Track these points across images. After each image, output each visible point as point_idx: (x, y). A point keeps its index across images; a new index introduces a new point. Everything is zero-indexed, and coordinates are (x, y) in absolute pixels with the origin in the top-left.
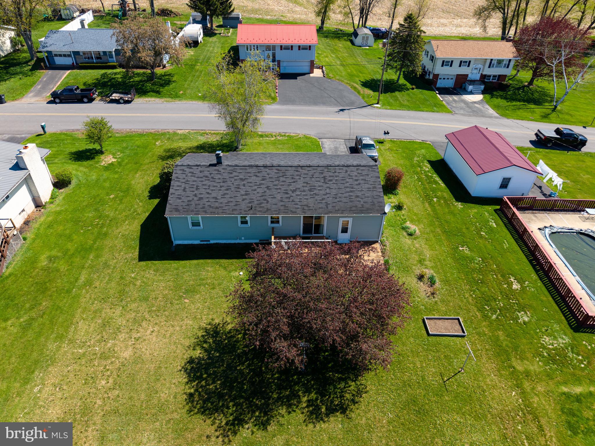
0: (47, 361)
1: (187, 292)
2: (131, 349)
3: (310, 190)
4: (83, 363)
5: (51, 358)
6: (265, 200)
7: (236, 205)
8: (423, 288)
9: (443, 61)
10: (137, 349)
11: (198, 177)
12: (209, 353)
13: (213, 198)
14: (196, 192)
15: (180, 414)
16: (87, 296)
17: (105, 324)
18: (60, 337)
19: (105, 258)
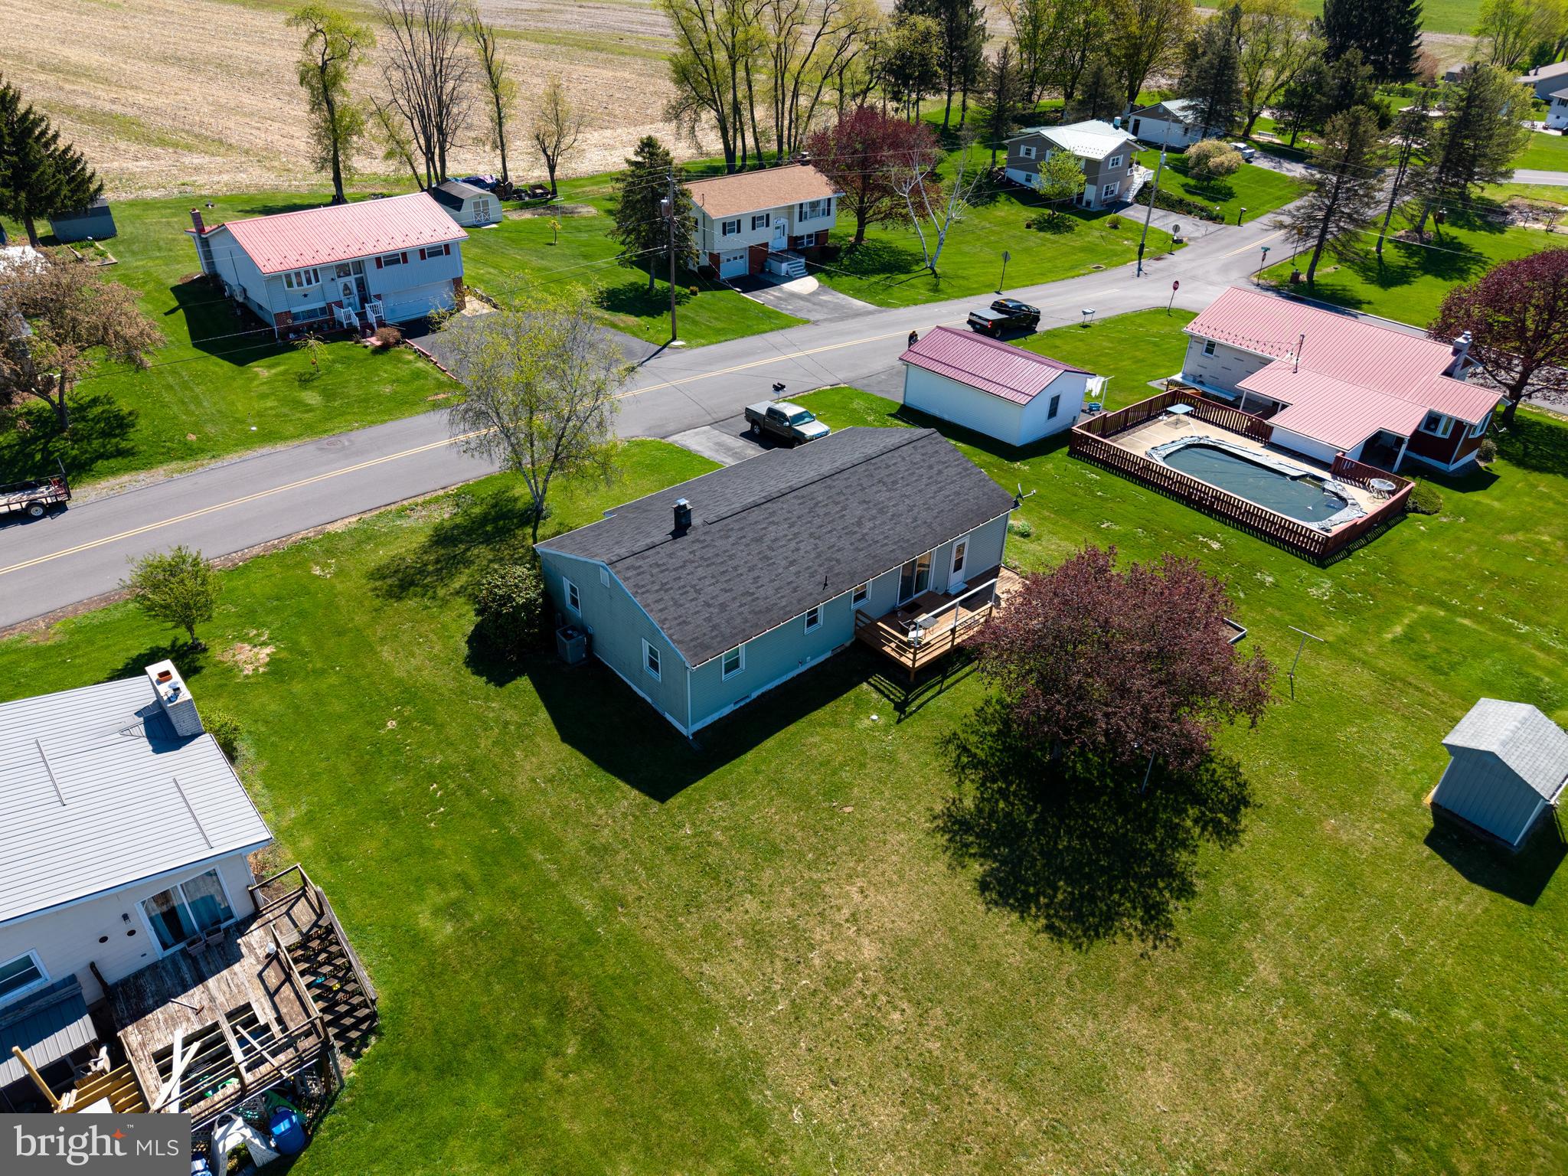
0: (746, 1068)
1: (828, 795)
2: (866, 941)
3: (881, 511)
4: (816, 1019)
5: (745, 1057)
6: (829, 560)
7: (795, 590)
9: (724, 225)
10: (875, 933)
11: (675, 569)
12: (995, 859)
13: (743, 595)
14: (702, 598)
15: (1071, 961)
16: (645, 924)
17: (759, 938)
18: (707, 1017)
19: (573, 841)
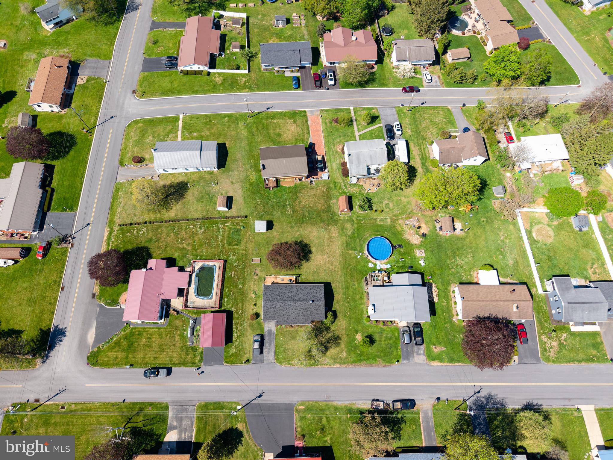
1: (315, 272)
4: (333, 255)
5: (340, 257)
8: (257, 272)
10: (323, 258)
15: (311, 245)
16: (340, 272)
17: (332, 264)
18: (341, 261)
19: (340, 285)
